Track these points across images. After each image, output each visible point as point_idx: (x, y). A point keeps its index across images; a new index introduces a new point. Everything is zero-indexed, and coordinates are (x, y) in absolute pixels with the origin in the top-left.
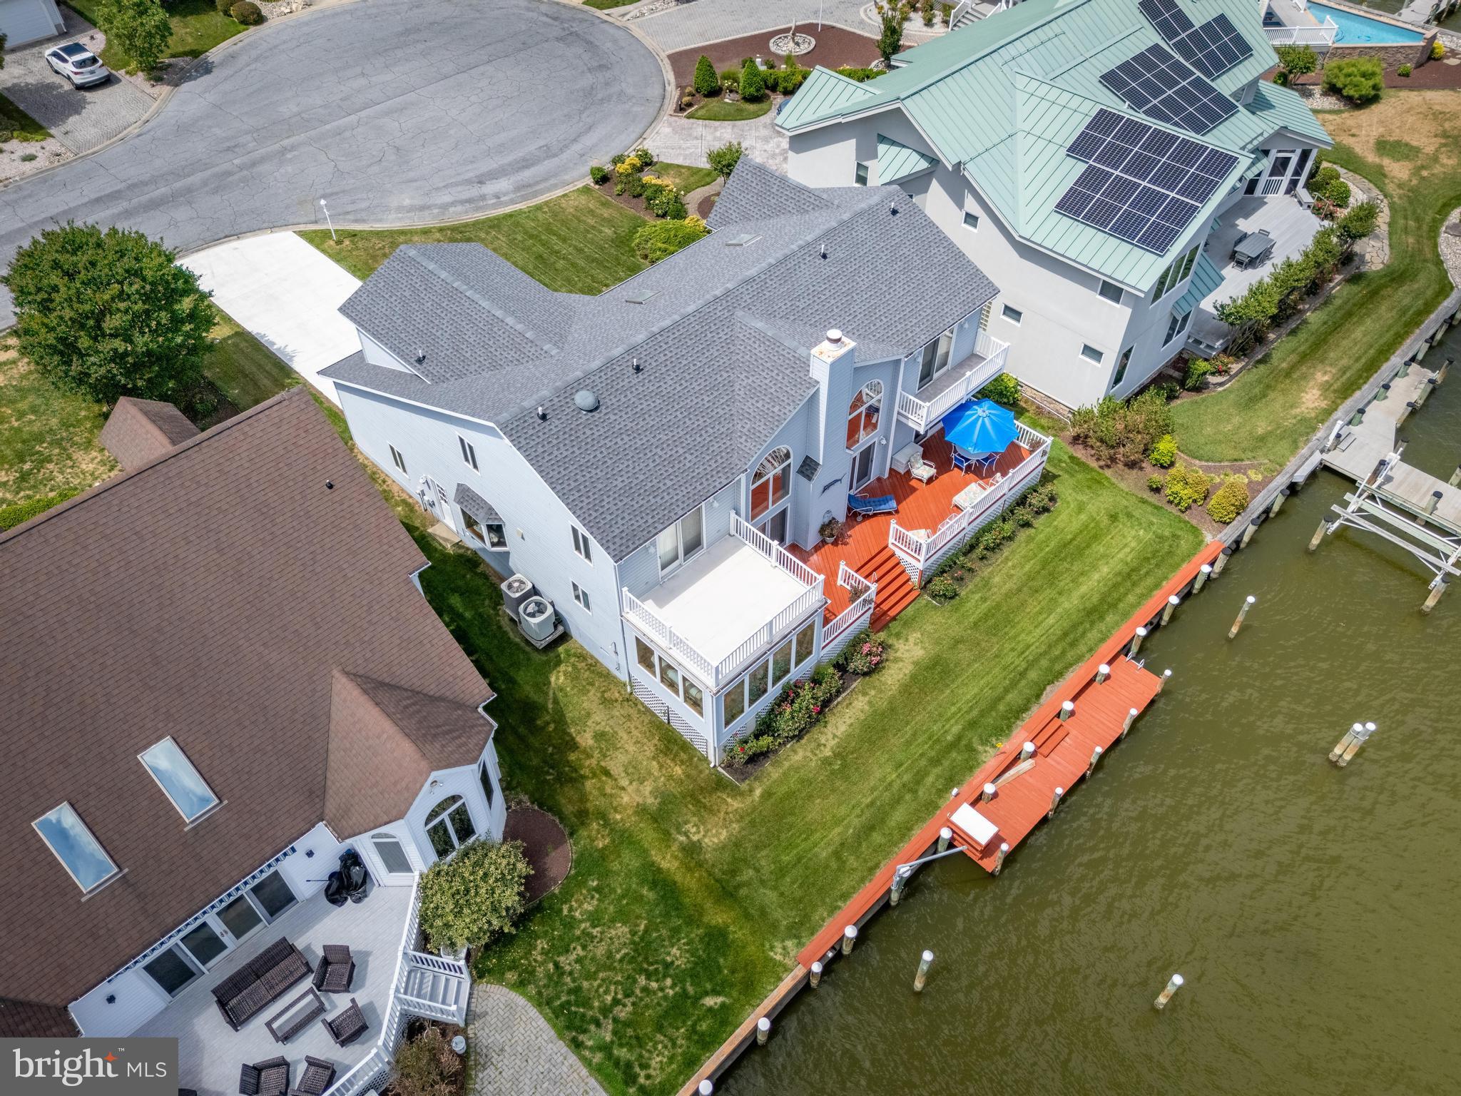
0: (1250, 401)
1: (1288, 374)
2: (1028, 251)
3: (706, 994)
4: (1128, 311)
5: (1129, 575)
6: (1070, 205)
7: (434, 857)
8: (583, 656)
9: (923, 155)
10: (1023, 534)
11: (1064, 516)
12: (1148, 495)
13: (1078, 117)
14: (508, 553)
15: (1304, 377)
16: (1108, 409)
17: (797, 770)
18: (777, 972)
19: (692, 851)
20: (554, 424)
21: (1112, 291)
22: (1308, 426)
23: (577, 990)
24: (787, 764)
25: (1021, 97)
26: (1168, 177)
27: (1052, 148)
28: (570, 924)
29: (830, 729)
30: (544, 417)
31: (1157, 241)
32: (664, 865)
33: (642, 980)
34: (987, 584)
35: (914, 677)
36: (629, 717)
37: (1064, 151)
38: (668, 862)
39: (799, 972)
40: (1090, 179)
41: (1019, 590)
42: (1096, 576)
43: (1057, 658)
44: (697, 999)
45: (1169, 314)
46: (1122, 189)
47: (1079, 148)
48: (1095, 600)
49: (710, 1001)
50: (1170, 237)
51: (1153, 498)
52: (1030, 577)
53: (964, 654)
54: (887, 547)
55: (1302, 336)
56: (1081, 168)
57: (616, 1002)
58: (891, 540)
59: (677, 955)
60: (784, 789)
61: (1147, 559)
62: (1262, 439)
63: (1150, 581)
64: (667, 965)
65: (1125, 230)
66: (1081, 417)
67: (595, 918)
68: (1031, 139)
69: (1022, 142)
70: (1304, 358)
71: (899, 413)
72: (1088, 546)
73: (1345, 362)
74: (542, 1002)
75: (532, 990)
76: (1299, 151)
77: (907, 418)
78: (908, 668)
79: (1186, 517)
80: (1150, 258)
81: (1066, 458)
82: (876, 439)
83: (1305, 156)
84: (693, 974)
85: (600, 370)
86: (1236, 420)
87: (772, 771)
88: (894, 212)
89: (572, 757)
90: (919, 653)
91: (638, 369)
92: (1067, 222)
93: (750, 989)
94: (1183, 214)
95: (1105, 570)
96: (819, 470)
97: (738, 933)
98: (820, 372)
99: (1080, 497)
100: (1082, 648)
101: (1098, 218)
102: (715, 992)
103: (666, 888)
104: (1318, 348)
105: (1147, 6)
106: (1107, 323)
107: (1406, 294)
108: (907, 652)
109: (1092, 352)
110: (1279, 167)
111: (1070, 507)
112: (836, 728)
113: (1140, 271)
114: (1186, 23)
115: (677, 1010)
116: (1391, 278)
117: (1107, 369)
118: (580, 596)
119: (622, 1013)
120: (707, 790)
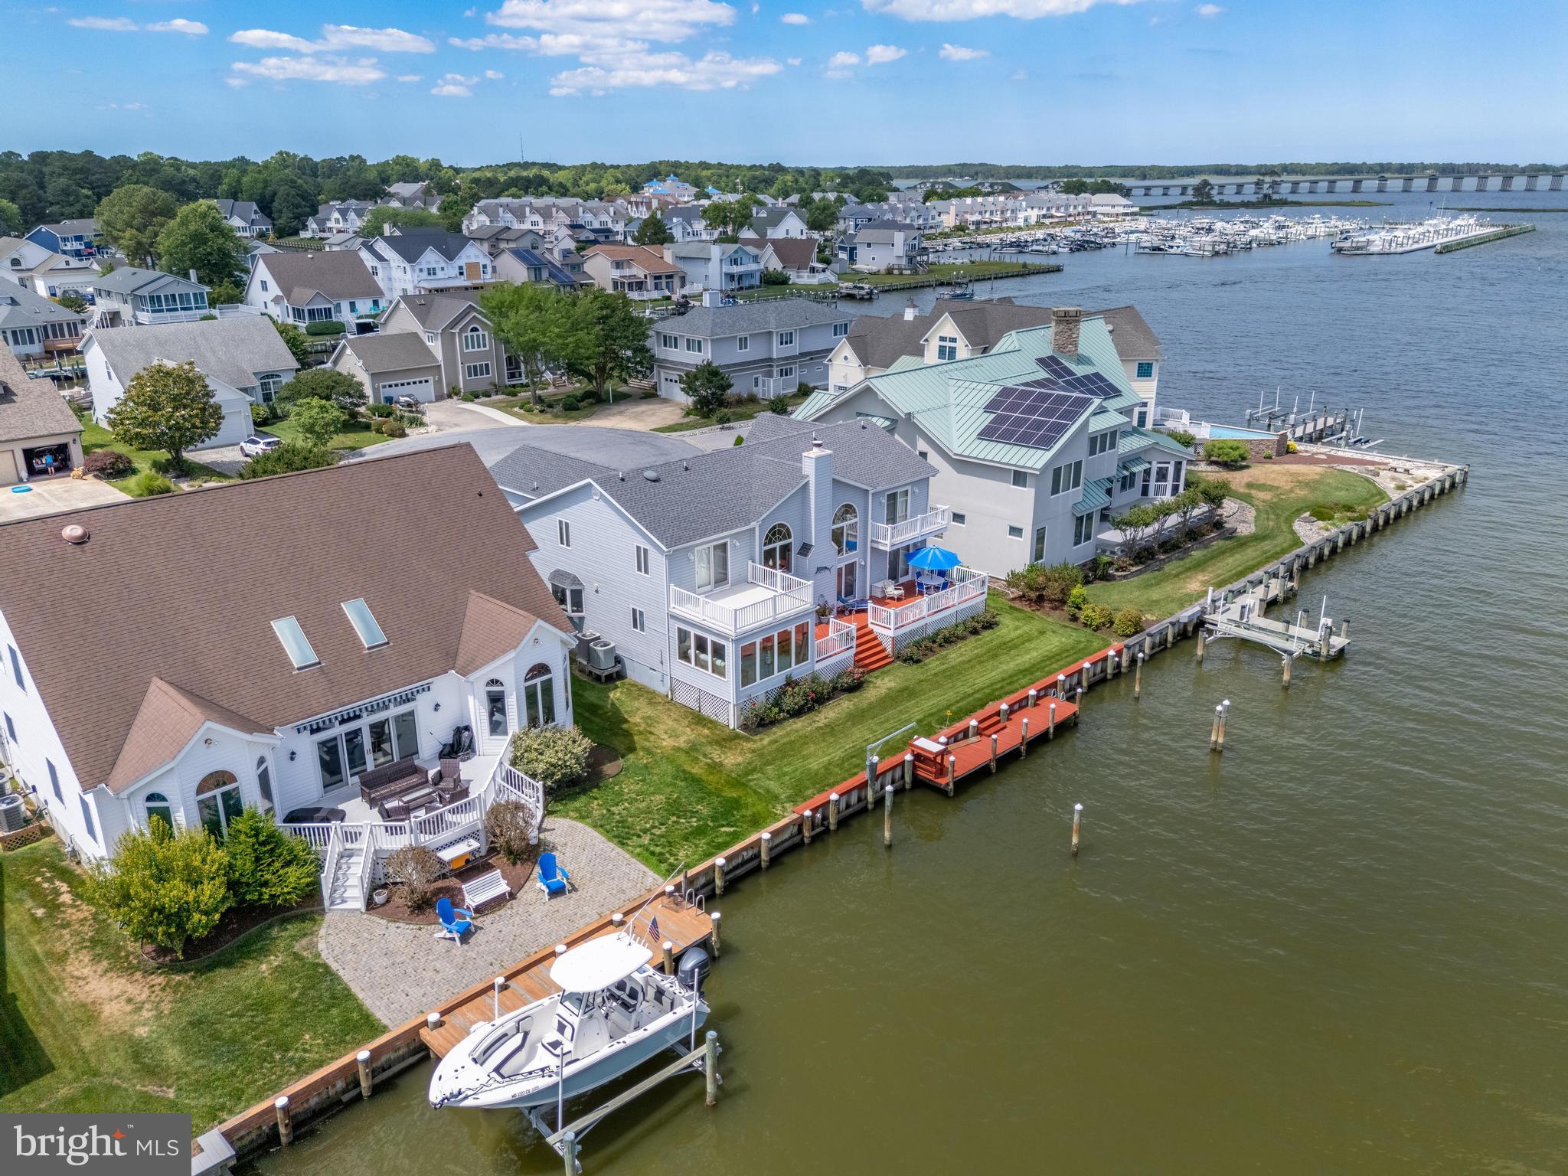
0: (1148, 586)
1: (1177, 575)
2: (962, 465)
3: (723, 826)
4: (1033, 490)
5: (1053, 657)
6: (987, 434)
7: (525, 722)
8: (634, 685)
9: (887, 419)
10: (973, 638)
11: (1005, 631)
12: (1068, 623)
13: (990, 394)
14: (582, 619)
15: (1189, 577)
16: (1033, 570)
17: (797, 731)
18: (777, 816)
19: (715, 765)
20: (628, 484)
21: (1019, 478)
22: (1190, 599)
23: (623, 822)
24: (789, 729)
25: (952, 390)
26: (1049, 413)
27: (973, 410)
28: (620, 794)
29: (822, 716)
30: (623, 480)
31: (1045, 443)
32: (694, 771)
33: (674, 818)
34: (945, 657)
35: (887, 696)
36: (669, 709)
37: (982, 411)
38: (696, 770)
39: (794, 816)
40: (1000, 421)
41: (970, 661)
42: (1028, 656)
43: (997, 689)
44: (715, 828)
45: (1070, 514)
46: (1020, 422)
47: (991, 407)
48: (1027, 666)
49: (725, 829)
50: (1053, 440)
51: (1073, 625)
52: (978, 656)
53: (925, 686)
54: (866, 626)
55: (1187, 561)
56: (993, 416)
57: (653, 827)
58: (870, 620)
59: (701, 808)
60: (786, 740)
61: (1067, 651)
62: (1156, 601)
63: (1069, 659)
64: (693, 813)
65: (1024, 441)
66: (1014, 580)
67: (639, 792)
68: (959, 408)
69: (953, 410)
70: (1188, 569)
71: (872, 541)
72: (1023, 644)
73: (1220, 572)
74: (596, 826)
75: (589, 820)
76: (1173, 463)
77: (878, 543)
78: (883, 691)
79: (1098, 633)
80: (1041, 452)
81: (1006, 607)
82: (856, 559)
83: (1178, 465)
84: (713, 817)
85: (661, 465)
86: (1137, 593)
87: (777, 732)
88: (864, 428)
89: (625, 726)
90: (892, 684)
91: (687, 469)
92: (985, 443)
93: (756, 823)
94: (1060, 429)
95: (1035, 654)
96: (813, 549)
97: (748, 800)
98: (809, 468)
99: (1017, 623)
100: (1016, 685)
101: (1006, 438)
102: (728, 825)
103: (694, 781)
104: (1199, 566)
105: (1041, 362)
106: (1020, 505)
107: (1267, 545)
108: (883, 685)
109: (1015, 531)
110: (1162, 475)
111: (1009, 627)
112: (828, 714)
113: (1035, 459)
114: (1070, 373)
115: (700, 832)
116: (1255, 538)
117: (1026, 541)
118: (637, 619)
119: (657, 832)
120: (727, 740)
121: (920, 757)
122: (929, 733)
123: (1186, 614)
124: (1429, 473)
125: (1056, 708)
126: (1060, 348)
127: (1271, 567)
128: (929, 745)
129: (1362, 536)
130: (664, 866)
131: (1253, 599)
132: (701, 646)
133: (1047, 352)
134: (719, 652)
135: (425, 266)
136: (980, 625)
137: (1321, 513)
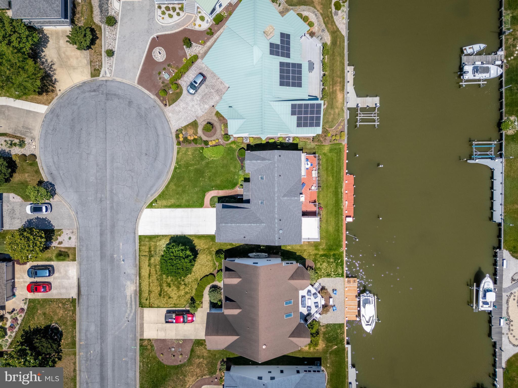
0: (332, 106)
1: (333, 92)
15: (336, 91)
18: (342, 252)
19: (323, 249)
20: (281, 238)
22: (343, 104)
23: (327, 272)
26: (312, 113)
28: (319, 268)
31: (318, 125)
33: (331, 266)
34: (323, 181)
37: (290, 115)
38: (322, 253)
39: (345, 251)
40: (299, 119)
44: (338, 262)
46: (306, 119)
47: (293, 113)
49: (339, 261)
50: (319, 123)
56: (296, 117)
59: (332, 260)
62: (338, 114)
63: (342, 161)
64: (332, 262)
65: (311, 125)
67: (321, 265)
70: (333, 85)
73: (339, 80)
74: (324, 277)
75: (322, 277)
81: (315, 146)
84: (335, 260)
86: (332, 113)
88: (280, 156)
92: (300, 128)
93: (342, 257)
94: (318, 118)
97: (336, 252)
101: (305, 125)
115: (337, 264)
119: (332, 270)
130: (340, 275)
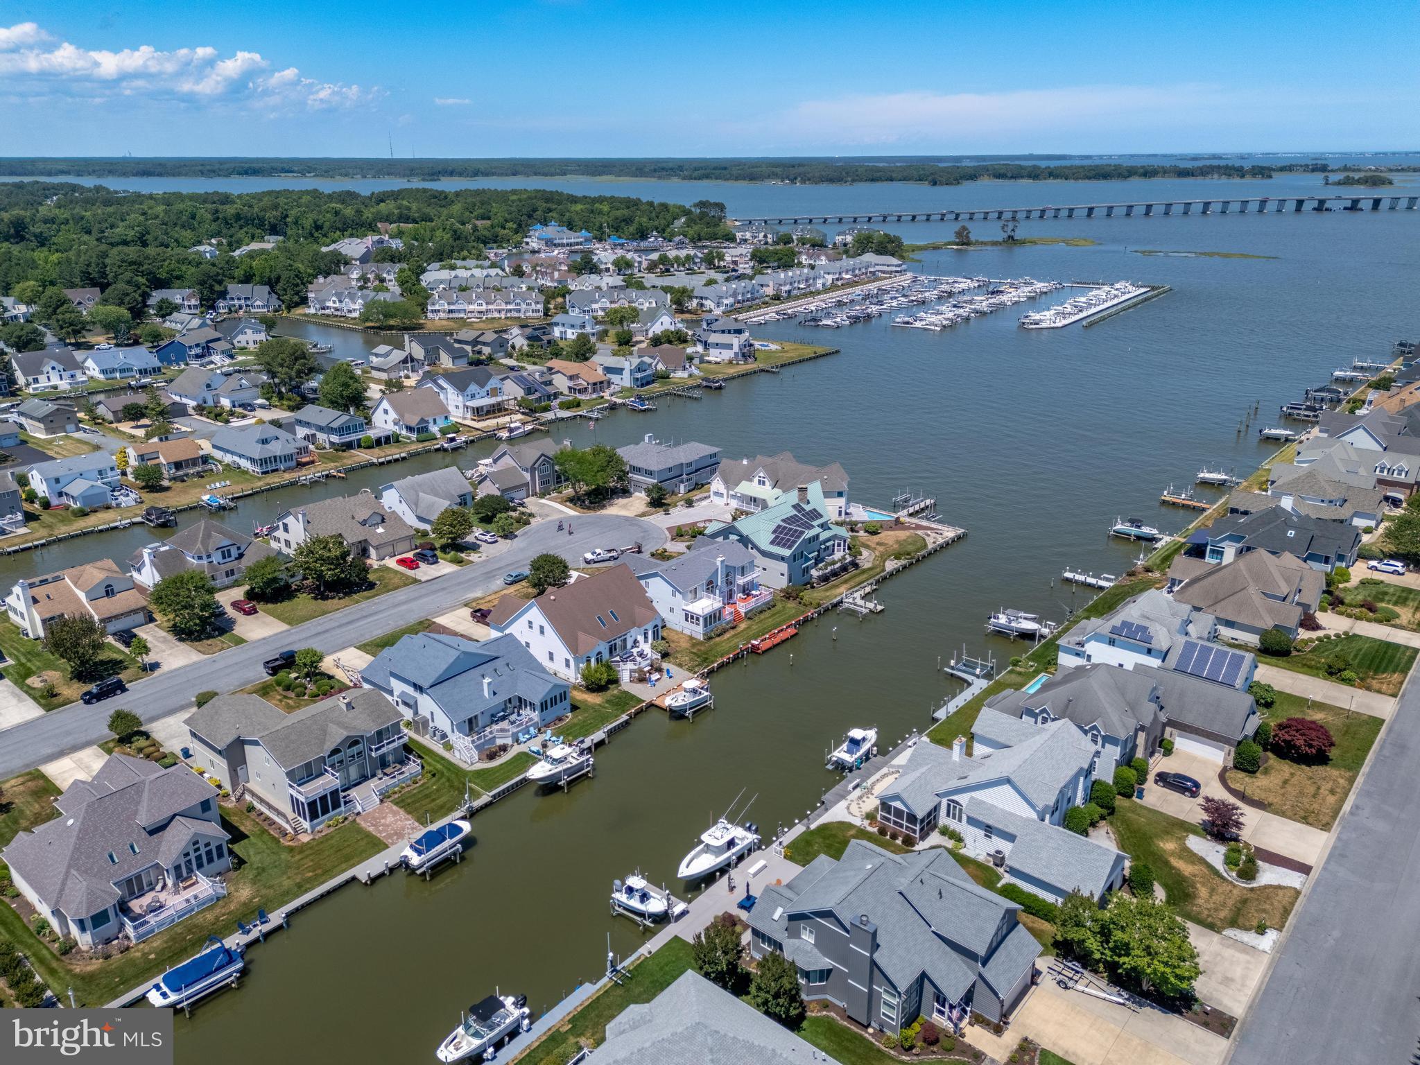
0: (825, 590)
1: (838, 585)
2: (765, 554)
3: (705, 663)
4: (787, 562)
5: (792, 615)
6: (772, 543)
8: (671, 628)
9: (739, 536)
10: (768, 611)
11: (778, 608)
12: (798, 604)
13: (774, 526)
15: (841, 586)
16: (788, 587)
21: (783, 559)
22: (841, 593)
24: (718, 639)
25: (764, 524)
26: (792, 536)
27: (769, 533)
31: (790, 547)
34: (759, 617)
35: (743, 629)
36: (682, 636)
37: (771, 533)
38: (695, 650)
40: (777, 537)
41: (768, 617)
42: (785, 615)
43: (775, 625)
45: (800, 568)
46: (783, 539)
47: (774, 532)
48: (784, 618)
51: (800, 605)
52: (770, 616)
53: (754, 626)
54: (736, 609)
55: (840, 579)
56: (775, 536)
58: (737, 606)
60: (717, 642)
61: (797, 613)
62: (828, 595)
63: (797, 616)
65: (784, 546)
66: (782, 590)
68: (765, 531)
69: (763, 532)
70: (841, 583)
71: (737, 582)
72: (783, 611)
73: (852, 584)
76: (842, 540)
79: (807, 607)
80: (788, 550)
82: (732, 588)
83: (845, 540)
86: (821, 593)
87: (714, 640)
90: (745, 626)
91: (683, 565)
92: (772, 545)
93: (713, 662)
94: (794, 542)
95: (787, 615)
96: (720, 586)
98: (719, 564)
99: (782, 605)
100: (780, 625)
101: (778, 544)
103: (694, 653)
104: (846, 582)
105: (794, 506)
106: (784, 567)
107: (871, 573)
108: (743, 626)
109: (782, 575)
110: (839, 545)
111: (779, 606)
112: (727, 636)
113: (787, 553)
114: (804, 510)
115: (699, 664)
116: (870, 569)
117: (785, 578)
118: (672, 610)
119: (688, 665)
120: (701, 643)
121: (753, 645)
122: (756, 639)
123: (835, 601)
124: (950, 533)
125: (792, 631)
126: (800, 500)
127: (869, 582)
128: (755, 642)
129: (911, 564)
130: (692, 672)
131: (857, 595)
132: (692, 618)
133: (796, 501)
134: (698, 619)
135: (469, 393)
136: (770, 606)
137: (897, 558)
